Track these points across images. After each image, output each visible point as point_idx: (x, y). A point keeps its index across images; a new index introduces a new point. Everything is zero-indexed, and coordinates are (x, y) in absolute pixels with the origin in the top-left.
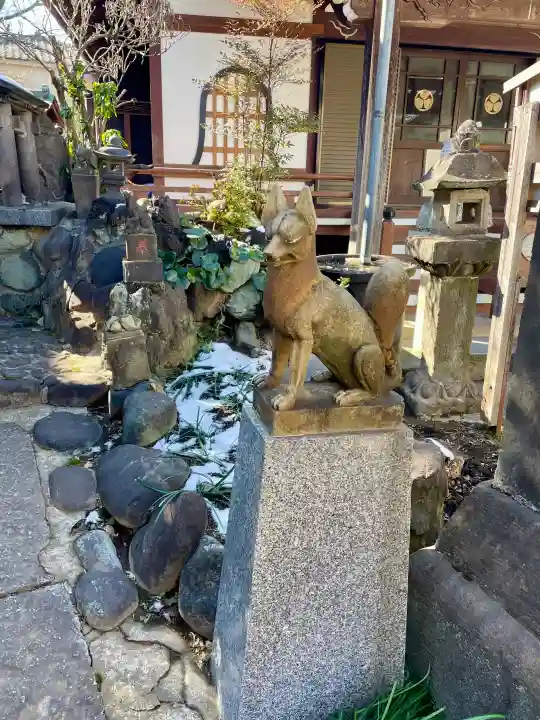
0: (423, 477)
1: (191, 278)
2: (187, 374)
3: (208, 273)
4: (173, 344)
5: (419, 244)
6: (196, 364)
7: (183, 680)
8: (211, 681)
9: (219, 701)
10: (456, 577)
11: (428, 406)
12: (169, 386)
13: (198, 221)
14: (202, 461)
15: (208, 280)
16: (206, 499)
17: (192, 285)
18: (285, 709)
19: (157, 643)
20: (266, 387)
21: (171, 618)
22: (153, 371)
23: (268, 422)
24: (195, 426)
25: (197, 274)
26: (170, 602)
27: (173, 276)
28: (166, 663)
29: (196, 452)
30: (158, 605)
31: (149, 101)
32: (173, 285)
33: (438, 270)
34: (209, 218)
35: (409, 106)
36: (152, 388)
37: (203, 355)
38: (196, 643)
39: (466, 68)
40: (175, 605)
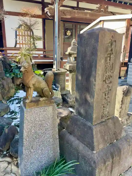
0: (65, 116)
1: (13, 75)
2: (12, 99)
3: (17, 74)
4: (9, 91)
5: (66, 66)
6: (15, 96)
7: (11, 168)
8: (18, 167)
9: (20, 171)
10: (69, 134)
11: (71, 101)
12: (8, 102)
13: (14, 61)
14: (16, 118)
15: (17, 76)
16: (17, 127)
17: (13, 77)
18: (34, 169)
19: (5, 161)
20: (25, 99)
21: (8, 155)
22: (3, 98)
23: (25, 106)
24: (14, 110)
25: (14, 74)
26: (8, 152)
27: (8, 75)
28: (7, 165)
29: (15, 116)
30: (5, 153)
31: (2, 31)
32: (8, 77)
33: (71, 71)
34: (17, 61)
35: (65, 34)
36: (3, 103)
37: (17, 94)
38: (14, 160)
39: (77, 26)
40: (9, 152)
